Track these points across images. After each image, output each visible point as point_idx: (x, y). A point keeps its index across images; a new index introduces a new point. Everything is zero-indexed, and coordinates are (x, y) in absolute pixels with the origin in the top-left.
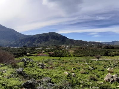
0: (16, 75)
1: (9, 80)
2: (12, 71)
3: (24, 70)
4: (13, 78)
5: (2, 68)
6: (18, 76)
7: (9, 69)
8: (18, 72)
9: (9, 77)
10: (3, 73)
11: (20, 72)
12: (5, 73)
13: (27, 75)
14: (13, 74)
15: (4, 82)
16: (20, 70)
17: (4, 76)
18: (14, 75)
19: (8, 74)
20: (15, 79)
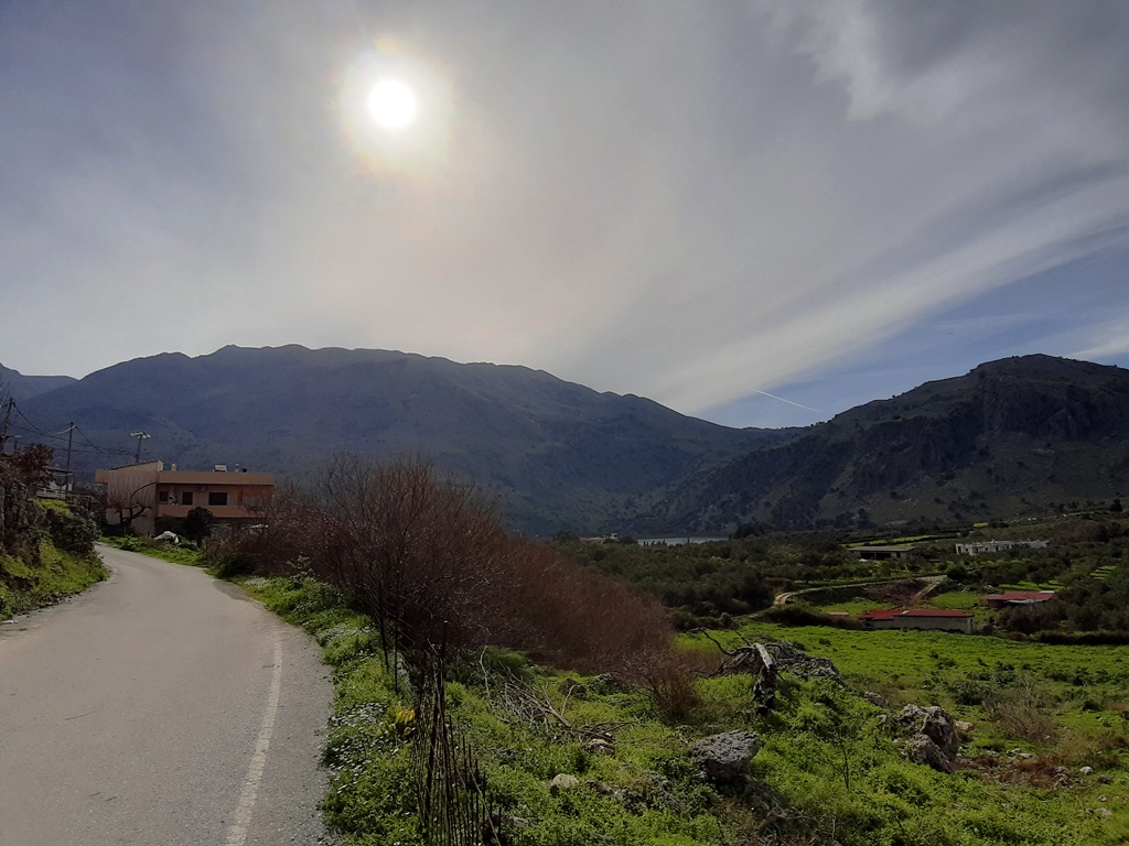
0: (697, 791)
1: (634, 820)
2: (659, 750)
3: (760, 757)
4: (667, 816)
5: (585, 708)
6: (709, 803)
7: (636, 731)
8: (710, 765)
9: (636, 799)
10: (592, 750)
11: (731, 765)
12: (608, 760)
13: (785, 802)
14: (667, 770)
15: (593, 831)
16: (729, 745)
17: (604, 785)
18: (676, 785)
19: (632, 771)
20: (684, 824)
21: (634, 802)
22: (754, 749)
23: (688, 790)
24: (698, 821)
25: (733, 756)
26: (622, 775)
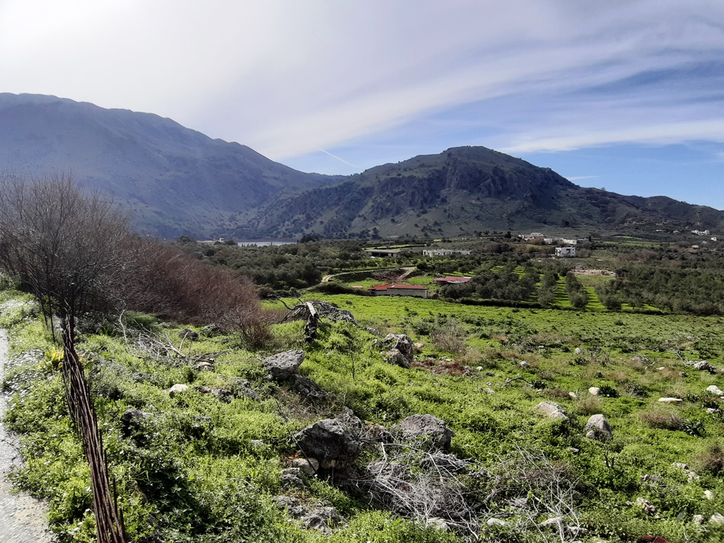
0: (266, 386)
1: (225, 406)
2: (244, 365)
3: (305, 364)
4: (246, 401)
5: (196, 346)
6: (273, 392)
7: (231, 356)
8: (275, 371)
9: (228, 394)
10: (199, 369)
11: (287, 370)
12: (210, 374)
13: (318, 388)
14: (249, 376)
15: (198, 415)
16: (285, 359)
17: (206, 388)
18: (253, 384)
19: (225, 378)
20: (257, 404)
21: (225, 396)
22: (301, 360)
23: (261, 386)
24: (266, 403)
25: (289, 365)
26: (219, 381)
